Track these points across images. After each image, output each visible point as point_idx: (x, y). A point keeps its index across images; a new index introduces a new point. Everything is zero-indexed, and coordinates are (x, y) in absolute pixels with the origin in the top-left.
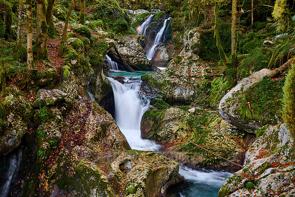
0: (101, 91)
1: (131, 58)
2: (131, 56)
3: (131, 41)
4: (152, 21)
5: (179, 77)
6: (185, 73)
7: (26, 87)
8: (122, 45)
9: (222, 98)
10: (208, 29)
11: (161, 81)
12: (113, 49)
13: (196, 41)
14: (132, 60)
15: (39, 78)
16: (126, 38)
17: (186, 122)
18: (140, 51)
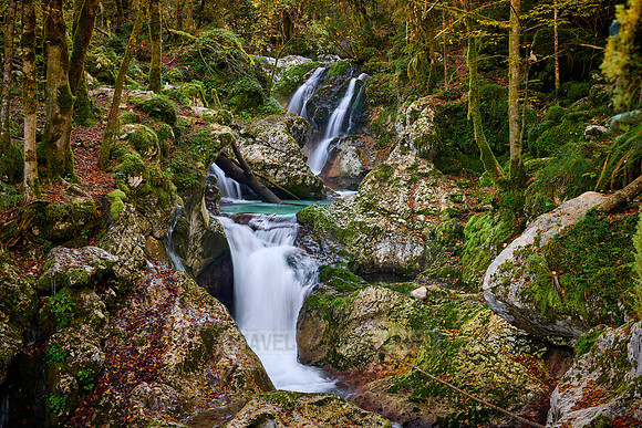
0: (200, 250)
1: (273, 171)
2: (273, 166)
3: (272, 131)
4: (320, 82)
5: (386, 214)
6: (400, 204)
7: (20, 242)
8: (251, 140)
9: (489, 262)
10: (454, 99)
11: (343, 224)
12: (229, 149)
13: (425, 129)
14: (275, 174)
15: (51, 222)
16: (258, 123)
17: (405, 321)
18: (294, 153)
